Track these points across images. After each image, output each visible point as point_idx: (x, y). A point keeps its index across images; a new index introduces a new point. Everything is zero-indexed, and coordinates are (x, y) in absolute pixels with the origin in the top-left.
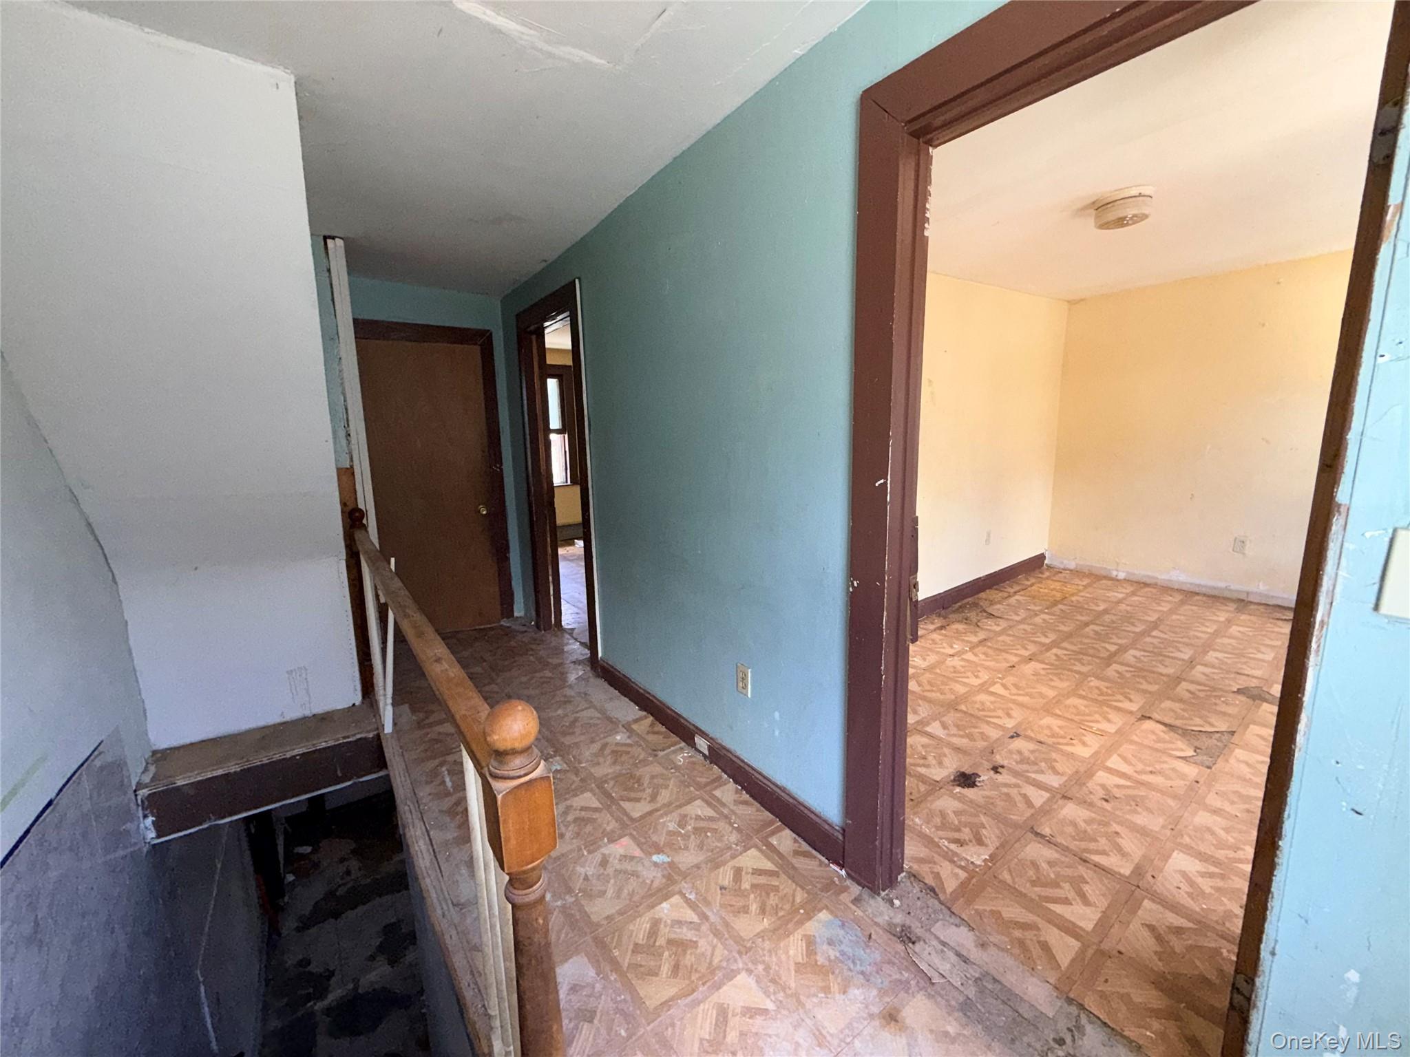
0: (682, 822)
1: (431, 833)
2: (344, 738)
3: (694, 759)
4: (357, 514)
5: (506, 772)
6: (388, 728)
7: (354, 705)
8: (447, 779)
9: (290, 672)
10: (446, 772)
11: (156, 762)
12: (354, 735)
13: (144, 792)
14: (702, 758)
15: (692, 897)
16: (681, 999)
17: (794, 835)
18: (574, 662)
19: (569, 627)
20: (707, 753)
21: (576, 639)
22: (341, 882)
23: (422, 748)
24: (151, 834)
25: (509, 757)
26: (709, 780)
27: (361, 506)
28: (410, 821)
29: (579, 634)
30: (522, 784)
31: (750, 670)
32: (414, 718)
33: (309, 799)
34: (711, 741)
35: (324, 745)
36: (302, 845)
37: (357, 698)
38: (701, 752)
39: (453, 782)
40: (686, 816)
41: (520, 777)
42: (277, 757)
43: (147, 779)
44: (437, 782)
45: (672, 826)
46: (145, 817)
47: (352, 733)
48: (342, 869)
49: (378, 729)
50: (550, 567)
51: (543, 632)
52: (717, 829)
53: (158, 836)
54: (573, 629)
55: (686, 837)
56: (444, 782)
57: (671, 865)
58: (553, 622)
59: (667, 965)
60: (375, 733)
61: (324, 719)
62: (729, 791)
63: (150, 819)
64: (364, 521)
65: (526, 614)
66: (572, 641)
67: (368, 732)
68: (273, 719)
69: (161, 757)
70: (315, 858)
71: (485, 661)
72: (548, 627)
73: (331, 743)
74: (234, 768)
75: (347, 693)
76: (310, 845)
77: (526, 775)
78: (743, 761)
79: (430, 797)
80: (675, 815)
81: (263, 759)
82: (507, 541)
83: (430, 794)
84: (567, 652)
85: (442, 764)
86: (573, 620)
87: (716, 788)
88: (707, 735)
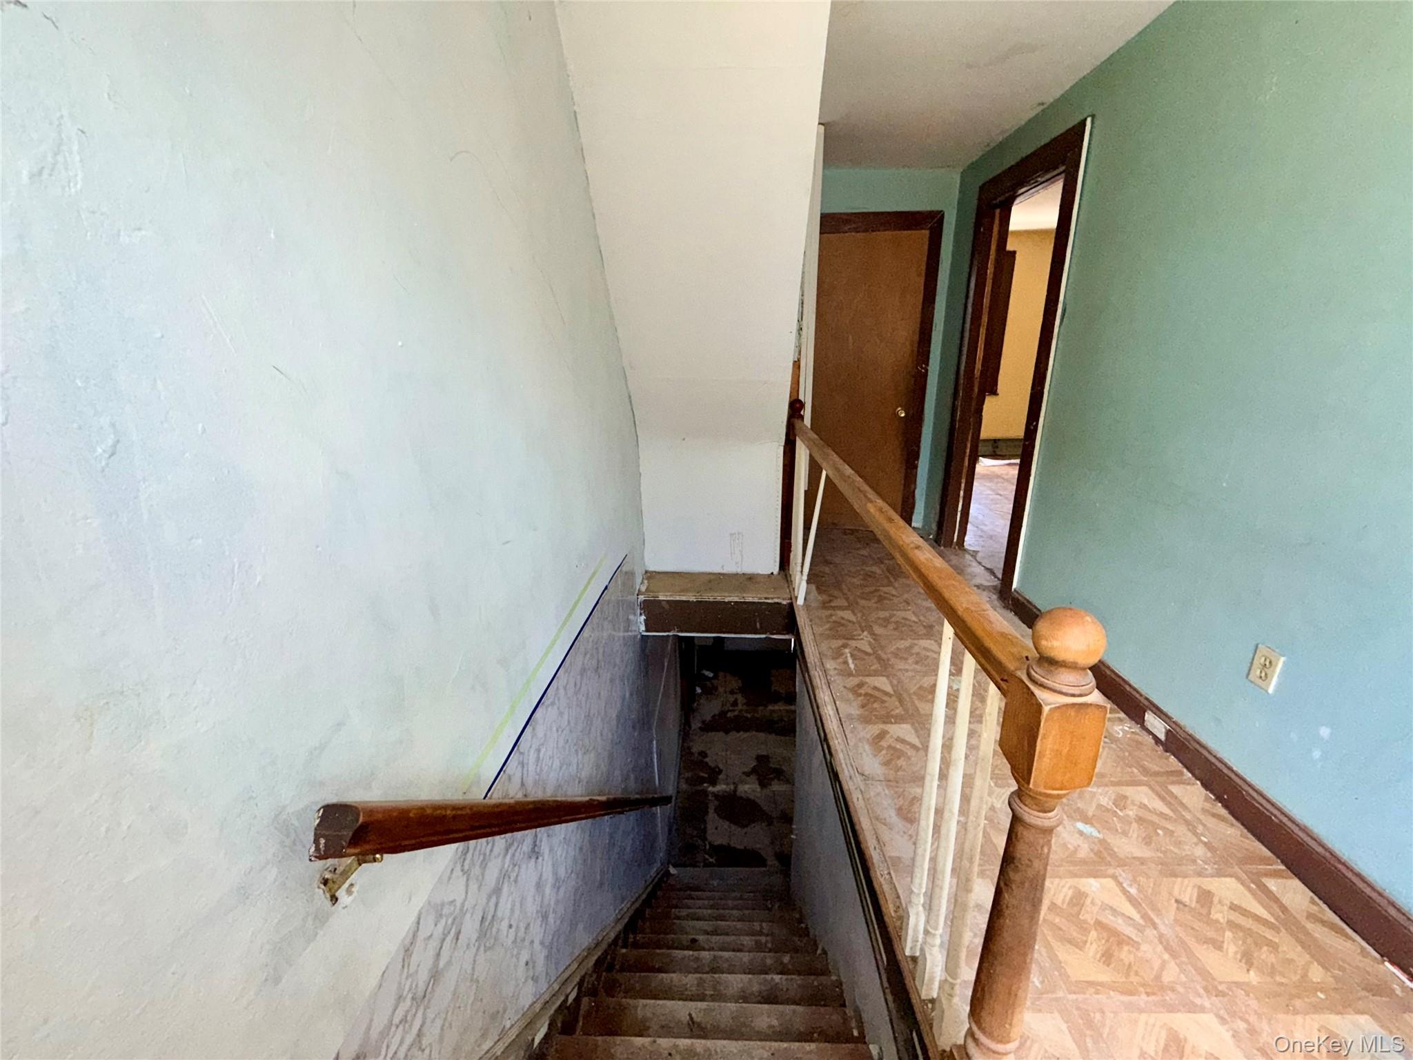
0: (1121, 801)
1: (837, 703)
2: (766, 598)
3: (1137, 737)
4: (798, 405)
5: (1057, 685)
6: (800, 601)
7: (772, 573)
8: (850, 661)
9: (731, 535)
10: (849, 655)
11: (648, 578)
12: (772, 598)
13: (642, 598)
14: (1153, 741)
15: (1133, 891)
16: (1113, 991)
17: (1311, 894)
18: (978, 587)
19: (972, 549)
20: (1162, 737)
21: (980, 563)
22: (731, 708)
23: (827, 626)
24: (643, 628)
25: (1062, 670)
26: (1162, 770)
27: (801, 397)
28: (819, 686)
29: (984, 558)
30: (1074, 705)
31: (1282, 659)
32: (820, 598)
33: (714, 638)
34: (1174, 726)
35: (750, 600)
36: (707, 670)
37: (776, 570)
38: (1150, 733)
39: (856, 665)
40: (1125, 797)
41: (1073, 695)
42: (719, 599)
43: (643, 589)
44: (841, 660)
45: (1104, 801)
46: (641, 614)
47: (772, 596)
48: (732, 699)
49: (791, 599)
50: (963, 481)
51: (942, 548)
52: (1173, 832)
53: (647, 630)
54: (976, 552)
55: (1126, 821)
56: (846, 663)
57: (1102, 842)
58: (955, 540)
59: (1094, 946)
60: (789, 601)
61: (751, 578)
62: (1193, 794)
63: (643, 617)
64: (802, 413)
65: (923, 526)
66: (974, 564)
67: (784, 599)
68: (716, 569)
69: (650, 575)
70: (715, 682)
71: (882, 563)
72: (949, 544)
73: (756, 600)
74: (692, 598)
75: (768, 563)
76: (712, 672)
77: (1080, 695)
78: (1230, 769)
79: (836, 672)
80: (1111, 790)
81: (709, 597)
82: (919, 447)
83: (835, 669)
84: (968, 574)
85: (845, 646)
86: (976, 543)
87: (1173, 783)
88: (1170, 718)
